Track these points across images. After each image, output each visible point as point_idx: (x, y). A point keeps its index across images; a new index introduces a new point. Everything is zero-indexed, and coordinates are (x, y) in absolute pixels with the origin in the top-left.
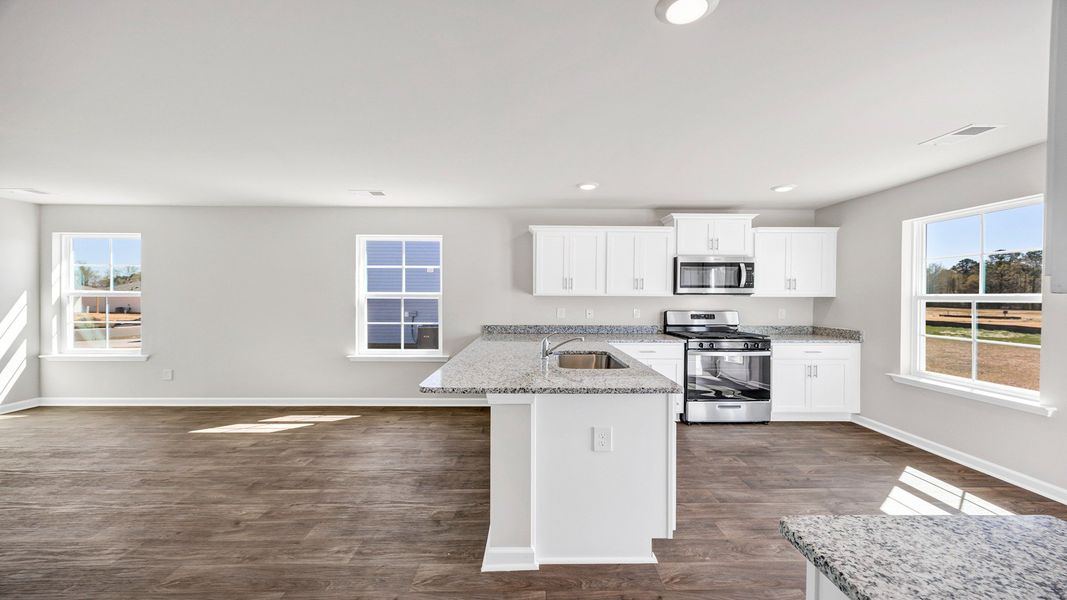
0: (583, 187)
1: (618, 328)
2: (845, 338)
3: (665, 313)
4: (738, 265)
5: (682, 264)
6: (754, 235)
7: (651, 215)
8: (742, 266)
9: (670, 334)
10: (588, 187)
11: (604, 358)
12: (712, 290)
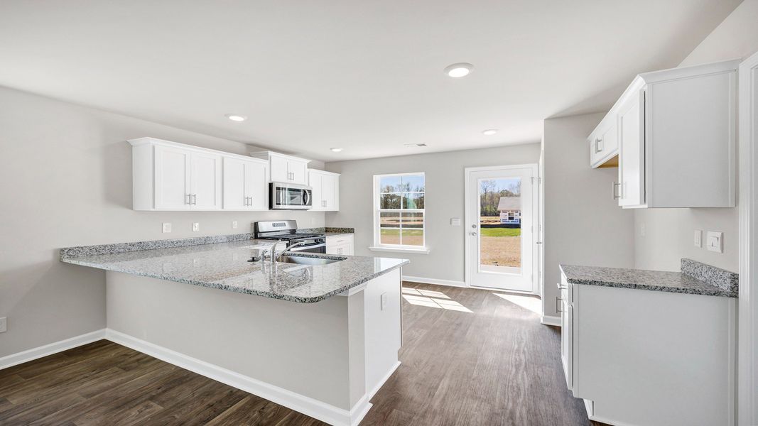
0: (233, 118)
2: (345, 232)
3: (256, 223)
4: (305, 191)
5: (277, 188)
6: (309, 173)
7: (244, 148)
8: (307, 191)
9: (260, 238)
10: (236, 118)
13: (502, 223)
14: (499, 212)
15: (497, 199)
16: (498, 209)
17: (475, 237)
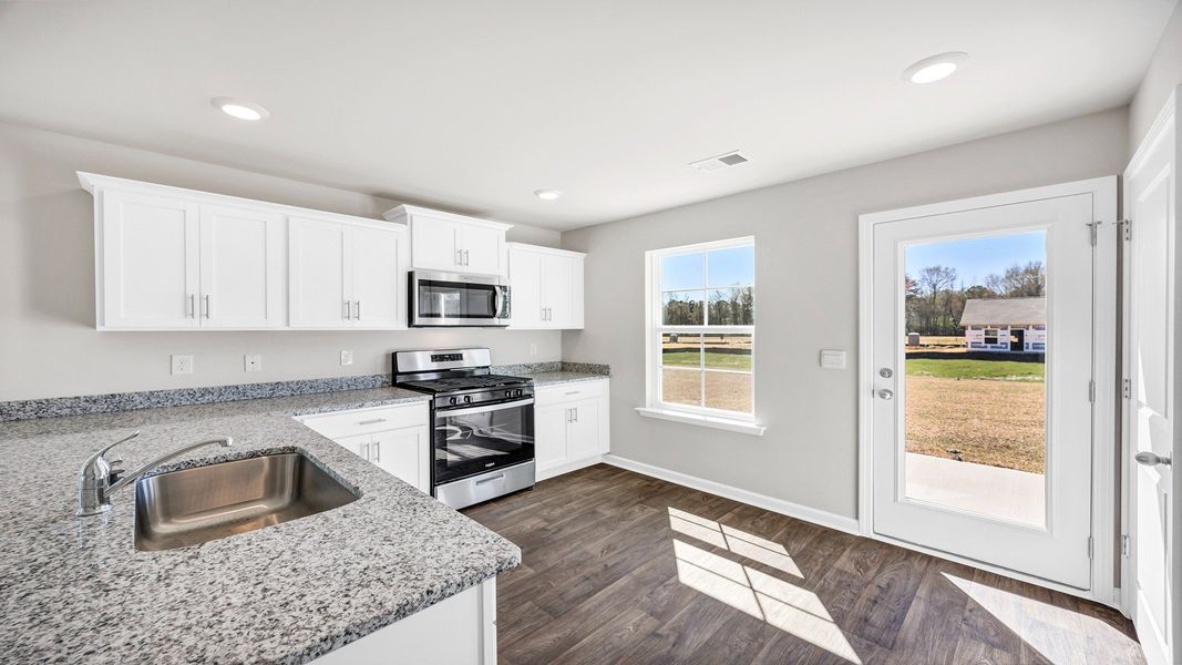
0: (232, 110)
1: (312, 384)
3: (394, 356)
4: (492, 288)
5: (423, 283)
6: (509, 252)
7: (369, 203)
8: (497, 289)
9: (403, 386)
10: (239, 112)
11: (290, 460)
12: (443, 321)
13: (970, 349)
14: (964, 328)
15: (959, 304)
16: (962, 323)
17: (888, 403)
